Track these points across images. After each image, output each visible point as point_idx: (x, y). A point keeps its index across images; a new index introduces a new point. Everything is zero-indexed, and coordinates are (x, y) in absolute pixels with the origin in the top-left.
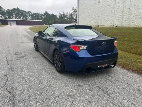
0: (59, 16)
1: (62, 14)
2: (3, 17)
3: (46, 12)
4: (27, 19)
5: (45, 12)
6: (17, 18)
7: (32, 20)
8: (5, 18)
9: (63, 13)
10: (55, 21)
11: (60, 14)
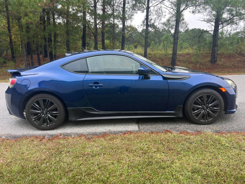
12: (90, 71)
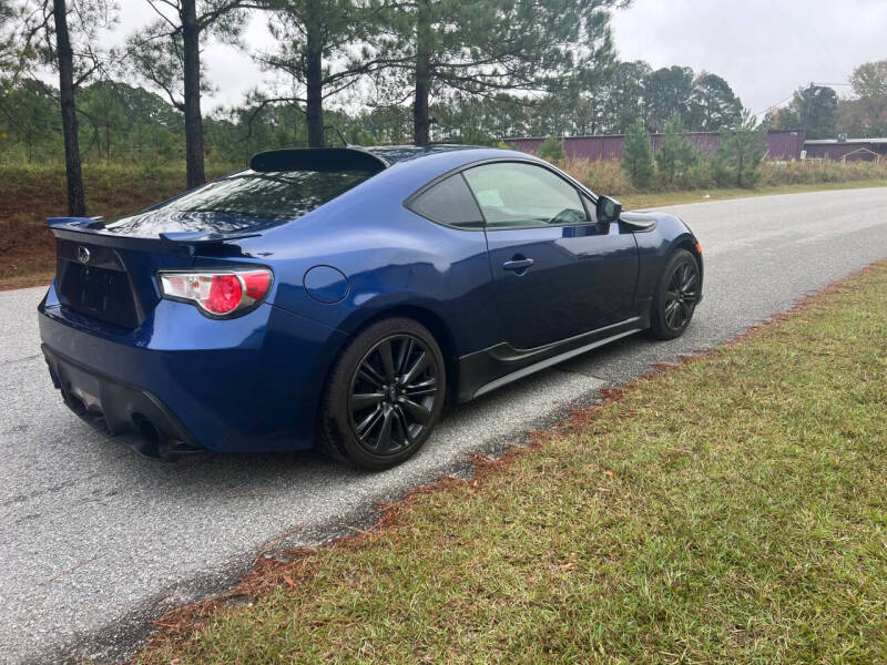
12: (489, 221)
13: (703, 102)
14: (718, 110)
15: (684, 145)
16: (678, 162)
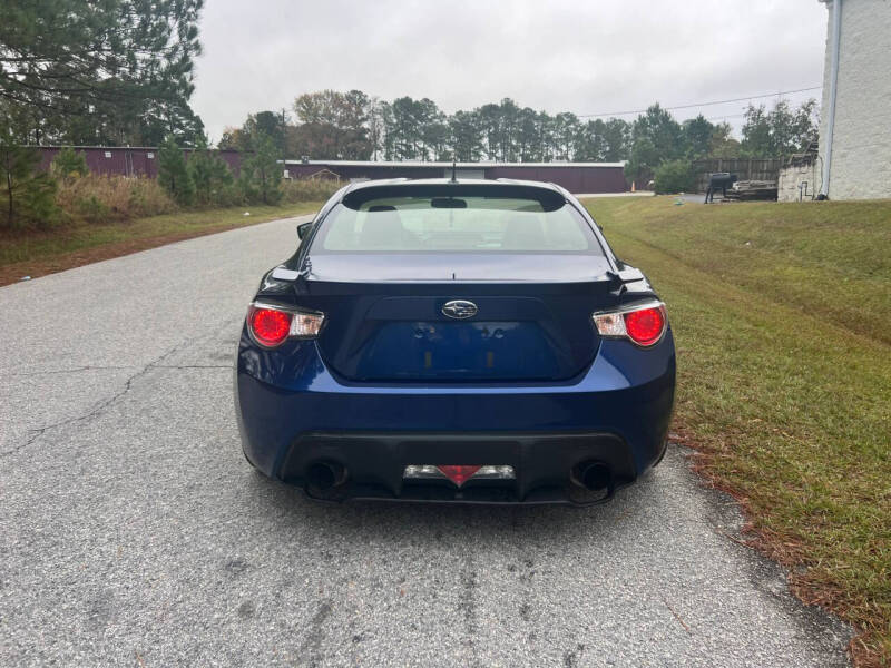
0: (746, 130)
1: (765, 114)
2: (432, 155)
3: (656, 110)
4: (548, 159)
5: (650, 111)
6: (500, 154)
7: (575, 161)
8: (441, 160)
9: (779, 106)
10: (698, 162)
11: (755, 114)
13: (163, 117)
14: (181, 127)
15: (219, 163)
16: (213, 180)
